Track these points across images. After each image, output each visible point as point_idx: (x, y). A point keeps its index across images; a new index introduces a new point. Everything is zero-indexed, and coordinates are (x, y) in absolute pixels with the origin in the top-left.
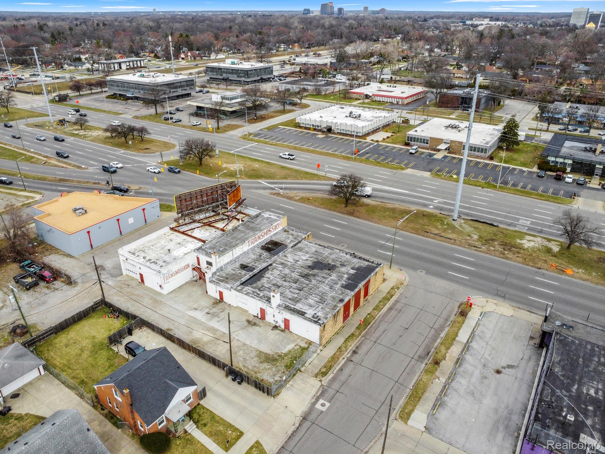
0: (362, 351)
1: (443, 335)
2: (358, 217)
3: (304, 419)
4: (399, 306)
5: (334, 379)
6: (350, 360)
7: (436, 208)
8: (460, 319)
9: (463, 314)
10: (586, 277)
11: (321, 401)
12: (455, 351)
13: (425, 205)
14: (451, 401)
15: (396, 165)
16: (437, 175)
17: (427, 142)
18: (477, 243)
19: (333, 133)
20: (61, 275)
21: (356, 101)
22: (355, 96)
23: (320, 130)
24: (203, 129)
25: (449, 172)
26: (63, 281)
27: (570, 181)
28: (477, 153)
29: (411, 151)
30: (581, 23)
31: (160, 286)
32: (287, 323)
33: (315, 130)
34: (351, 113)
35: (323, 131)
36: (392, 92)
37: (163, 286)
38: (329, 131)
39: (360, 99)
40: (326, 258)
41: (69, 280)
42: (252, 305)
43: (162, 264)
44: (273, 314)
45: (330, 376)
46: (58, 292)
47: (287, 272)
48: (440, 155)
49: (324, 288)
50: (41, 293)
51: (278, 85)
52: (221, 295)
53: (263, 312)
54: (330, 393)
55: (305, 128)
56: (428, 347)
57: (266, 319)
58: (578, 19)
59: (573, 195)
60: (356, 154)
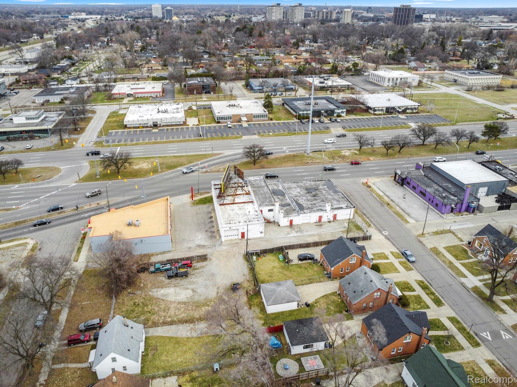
1: (375, 196)
2: (269, 168)
3: (388, 239)
4: (348, 194)
5: (375, 225)
6: (368, 218)
7: (290, 151)
8: (371, 189)
9: (369, 187)
10: (378, 159)
11: (383, 232)
12: (386, 198)
13: (284, 152)
14: (408, 211)
15: (234, 136)
16: (262, 136)
17: (231, 119)
18: (331, 160)
19: (160, 126)
20: (193, 259)
21: (122, 100)
22: (118, 96)
23: (147, 127)
24: (48, 149)
25: (265, 132)
26: (198, 262)
27: (317, 121)
28: (262, 118)
29: (229, 126)
30: (160, 16)
31: (261, 232)
32: (335, 217)
33: (143, 127)
34: (158, 109)
35: (151, 127)
36: (144, 88)
37: (263, 231)
38: (155, 126)
39: (123, 98)
40: (306, 186)
41: (204, 258)
42: (313, 217)
43: (256, 220)
44: (327, 215)
45: (372, 225)
46: (208, 267)
47: (305, 198)
48: (245, 125)
49: (329, 197)
50: (199, 273)
51: (34, 98)
52: (291, 222)
53: (320, 217)
54: (381, 229)
55: (134, 128)
56: (378, 201)
57: (322, 221)
58: (157, 13)
59: (328, 128)
60: (201, 136)
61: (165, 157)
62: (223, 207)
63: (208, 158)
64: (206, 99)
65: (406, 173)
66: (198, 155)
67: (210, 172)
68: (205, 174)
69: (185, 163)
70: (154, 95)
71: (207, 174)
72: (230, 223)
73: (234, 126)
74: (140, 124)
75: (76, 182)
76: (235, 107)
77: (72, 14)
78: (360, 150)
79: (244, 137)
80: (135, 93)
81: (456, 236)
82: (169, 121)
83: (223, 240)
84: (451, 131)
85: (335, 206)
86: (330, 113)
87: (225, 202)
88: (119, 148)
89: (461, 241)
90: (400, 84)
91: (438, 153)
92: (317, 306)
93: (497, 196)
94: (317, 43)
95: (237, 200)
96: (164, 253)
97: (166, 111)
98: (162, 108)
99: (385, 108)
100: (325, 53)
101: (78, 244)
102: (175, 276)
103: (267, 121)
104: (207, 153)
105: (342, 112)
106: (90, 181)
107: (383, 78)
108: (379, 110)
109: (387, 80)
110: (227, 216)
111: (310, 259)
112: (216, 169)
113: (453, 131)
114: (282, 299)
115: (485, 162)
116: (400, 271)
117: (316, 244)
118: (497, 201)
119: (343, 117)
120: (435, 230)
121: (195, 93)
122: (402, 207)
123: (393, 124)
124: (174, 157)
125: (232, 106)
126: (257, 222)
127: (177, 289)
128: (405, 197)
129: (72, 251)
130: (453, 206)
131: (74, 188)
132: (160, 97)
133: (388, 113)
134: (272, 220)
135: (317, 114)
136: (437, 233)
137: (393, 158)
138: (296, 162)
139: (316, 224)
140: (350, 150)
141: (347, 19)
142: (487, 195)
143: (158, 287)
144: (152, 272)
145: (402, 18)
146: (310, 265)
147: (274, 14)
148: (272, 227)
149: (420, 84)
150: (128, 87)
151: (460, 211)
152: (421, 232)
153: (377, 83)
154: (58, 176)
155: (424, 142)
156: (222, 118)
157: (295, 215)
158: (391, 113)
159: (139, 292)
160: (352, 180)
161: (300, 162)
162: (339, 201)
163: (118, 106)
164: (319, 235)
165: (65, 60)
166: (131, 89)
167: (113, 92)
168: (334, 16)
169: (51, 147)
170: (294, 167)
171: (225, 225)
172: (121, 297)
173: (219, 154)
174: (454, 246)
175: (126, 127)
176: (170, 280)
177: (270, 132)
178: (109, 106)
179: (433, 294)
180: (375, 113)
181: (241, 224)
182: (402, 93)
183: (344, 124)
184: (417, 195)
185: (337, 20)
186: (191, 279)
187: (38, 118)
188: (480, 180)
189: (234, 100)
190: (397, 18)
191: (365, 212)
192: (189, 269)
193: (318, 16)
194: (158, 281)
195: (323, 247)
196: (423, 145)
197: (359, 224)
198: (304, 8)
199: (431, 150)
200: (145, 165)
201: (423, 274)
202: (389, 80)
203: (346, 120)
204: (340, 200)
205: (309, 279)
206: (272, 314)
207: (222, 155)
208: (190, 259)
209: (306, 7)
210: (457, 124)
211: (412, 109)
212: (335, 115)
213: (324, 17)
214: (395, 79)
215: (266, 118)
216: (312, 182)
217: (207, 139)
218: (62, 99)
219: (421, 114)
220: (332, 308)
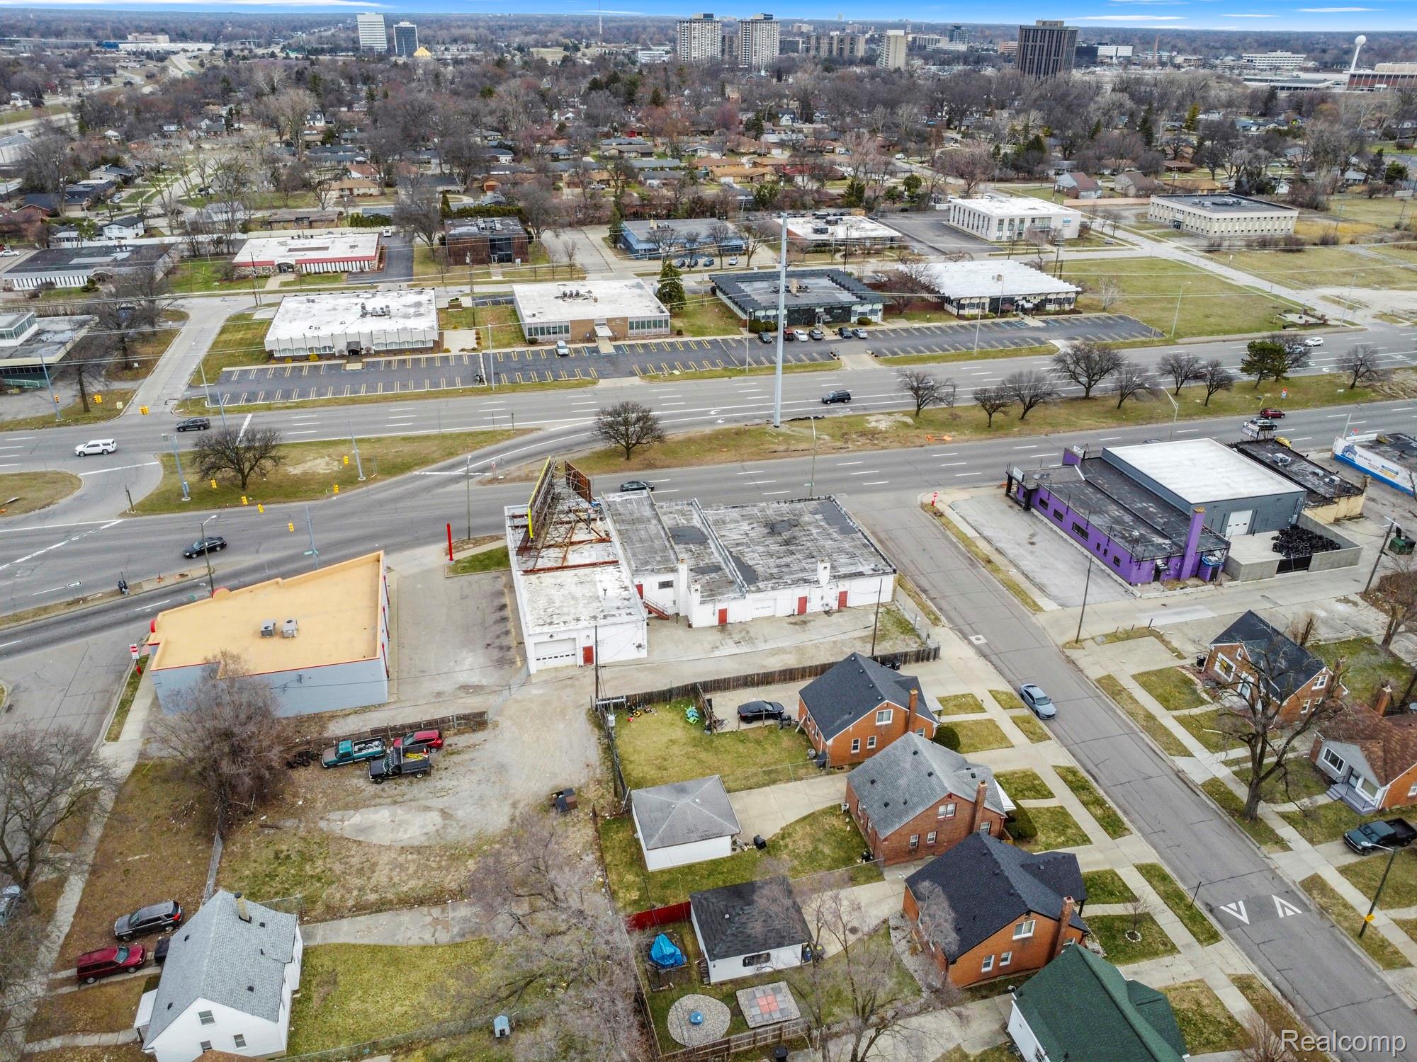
0: (927, 586)
1: (955, 540)
2: (669, 467)
3: (985, 656)
4: (882, 536)
5: (949, 619)
6: (933, 599)
7: (727, 420)
8: (943, 520)
9: (939, 514)
10: (963, 437)
11: (973, 638)
12: (982, 544)
13: (712, 422)
14: (1041, 577)
15: (573, 380)
16: (652, 378)
17: (567, 331)
18: (839, 444)
19: (368, 355)
20: (446, 726)
21: (262, 281)
22: (249, 271)
23: (332, 356)
24: (46, 422)
25: (660, 369)
26: (460, 733)
27: (805, 337)
28: (653, 330)
29: (561, 351)
30: (381, 45)
31: (639, 646)
32: (843, 598)
33: (320, 357)
34: (363, 307)
35: (342, 357)
36: (327, 248)
37: (645, 643)
38: (354, 352)
39: (267, 277)
40: (766, 517)
41: (476, 722)
42: (783, 601)
43: (623, 612)
44: (822, 595)
45: (943, 618)
46: (487, 746)
47: (761, 549)
48: (606, 348)
49: (829, 544)
50: (462, 764)
51: (9, 277)
52: (723, 615)
53: (803, 602)
54: (967, 629)
55: (295, 359)
56: (963, 555)
57: (808, 610)
58: (374, 37)
59: (832, 355)
60: (481, 380)
61: (379, 440)
62: (533, 577)
63: (499, 441)
64: (500, 278)
65: (1036, 476)
66: (471, 434)
67: (505, 480)
68: (490, 486)
69: (435, 455)
70: (354, 267)
71: (496, 486)
72: (551, 623)
73: (576, 350)
74: (311, 349)
75: (123, 515)
76: (579, 300)
77: (130, 38)
78: (917, 414)
79: (603, 383)
80: (300, 262)
81: (1166, 643)
82: (393, 341)
83: (533, 670)
84: (1159, 360)
85: (843, 571)
86: (839, 314)
87: (541, 564)
88: (250, 416)
89: (1180, 656)
90: (1033, 234)
91: (1126, 420)
92: (786, 846)
93: (1276, 533)
94: (812, 122)
95: (573, 559)
96: (365, 709)
97: (384, 313)
98: (375, 303)
99: (987, 301)
100: (833, 151)
101: (122, 691)
102: (394, 774)
103: (666, 337)
104: (497, 427)
105: (873, 312)
106: (162, 511)
107: (986, 219)
108: (971, 306)
109: (995, 223)
110: (542, 602)
111: (770, 716)
112: (522, 473)
113: (1165, 361)
114: (690, 831)
115: (1248, 442)
116: (1014, 742)
117: (789, 675)
118: (1276, 548)
119: (876, 324)
120: (1110, 628)
121: (468, 260)
122: (1026, 569)
123: (1007, 343)
124: (405, 439)
125: (571, 295)
126: (626, 618)
127: (399, 811)
128: (1034, 540)
129: (104, 712)
130: (1159, 562)
131: (115, 532)
132: (372, 271)
133: (996, 313)
134: (670, 611)
135: (804, 316)
136: (1114, 637)
137: (1007, 435)
138: (743, 451)
139: (792, 620)
140: (890, 414)
141: (895, 58)
142: (1252, 531)
143: (346, 807)
144: (330, 766)
145: (1041, 54)
146: (771, 732)
147: (695, 43)
148: (670, 632)
149: (1084, 234)
150: (282, 244)
151: (1178, 577)
152: (1072, 635)
153: (969, 230)
154: (70, 497)
155: (1088, 389)
156: (542, 329)
157: (732, 595)
158: (1004, 313)
159: (289, 823)
160: (891, 496)
161: (754, 449)
162: (853, 556)
163: (252, 298)
164: (799, 650)
165: (103, 168)
166: (290, 250)
167: (241, 258)
168: (861, 50)
169: (55, 415)
170: (738, 464)
171: (538, 629)
172: (238, 837)
173: (532, 430)
174: (1161, 671)
175: (270, 357)
176: (379, 787)
177: (674, 368)
178: (227, 298)
179: (1100, 803)
180: (961, 312)
181: (582, 624)
182: (1035, 258)
183: (878, 345)
184: (1065, 536)
185: (869, 60)
186: (440, 781)
187: (17, 333)
188: (1232, 492)
189: (578, 278)
190: (1029, 57)
191: (924, 583)
192: (434, 756)
193: (817, 49)
194: (346, 791)
195: (808, 682)
196: (1087, 398)
197: (908, 616)
198: (778, 27)
199: (1110, 412)
200: (320, 465)
201: (1074, 748)
202: (1001, 222)
203: (882, 332)
204: (858, 552)
205: (769, 773)
206: (662, 872)
207: (541, 433)
208: (439, 725)
209: (784, 23)
210: (1179, 341)
211: (1059, 302)
212: (854, 319)
213: (835, 53)
214: (1017, 222)
215: (663, 330)
216: (782, 504)
217: (500, 390)
218: (90, 281)
219: (1084, 315)
220: (827, 851)
